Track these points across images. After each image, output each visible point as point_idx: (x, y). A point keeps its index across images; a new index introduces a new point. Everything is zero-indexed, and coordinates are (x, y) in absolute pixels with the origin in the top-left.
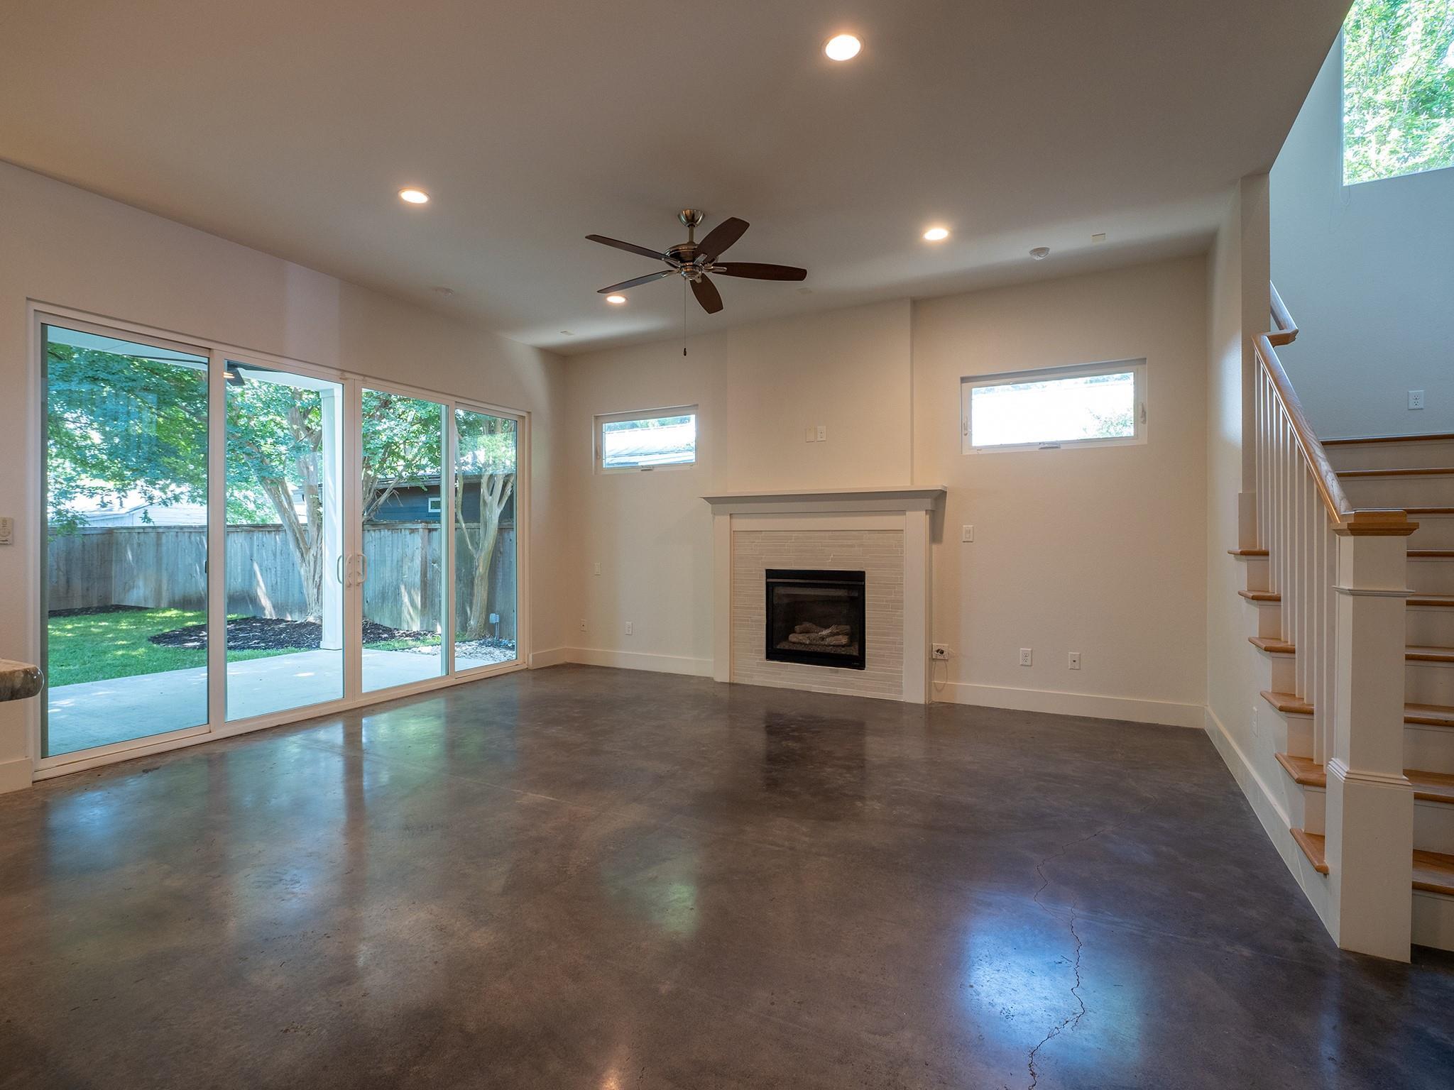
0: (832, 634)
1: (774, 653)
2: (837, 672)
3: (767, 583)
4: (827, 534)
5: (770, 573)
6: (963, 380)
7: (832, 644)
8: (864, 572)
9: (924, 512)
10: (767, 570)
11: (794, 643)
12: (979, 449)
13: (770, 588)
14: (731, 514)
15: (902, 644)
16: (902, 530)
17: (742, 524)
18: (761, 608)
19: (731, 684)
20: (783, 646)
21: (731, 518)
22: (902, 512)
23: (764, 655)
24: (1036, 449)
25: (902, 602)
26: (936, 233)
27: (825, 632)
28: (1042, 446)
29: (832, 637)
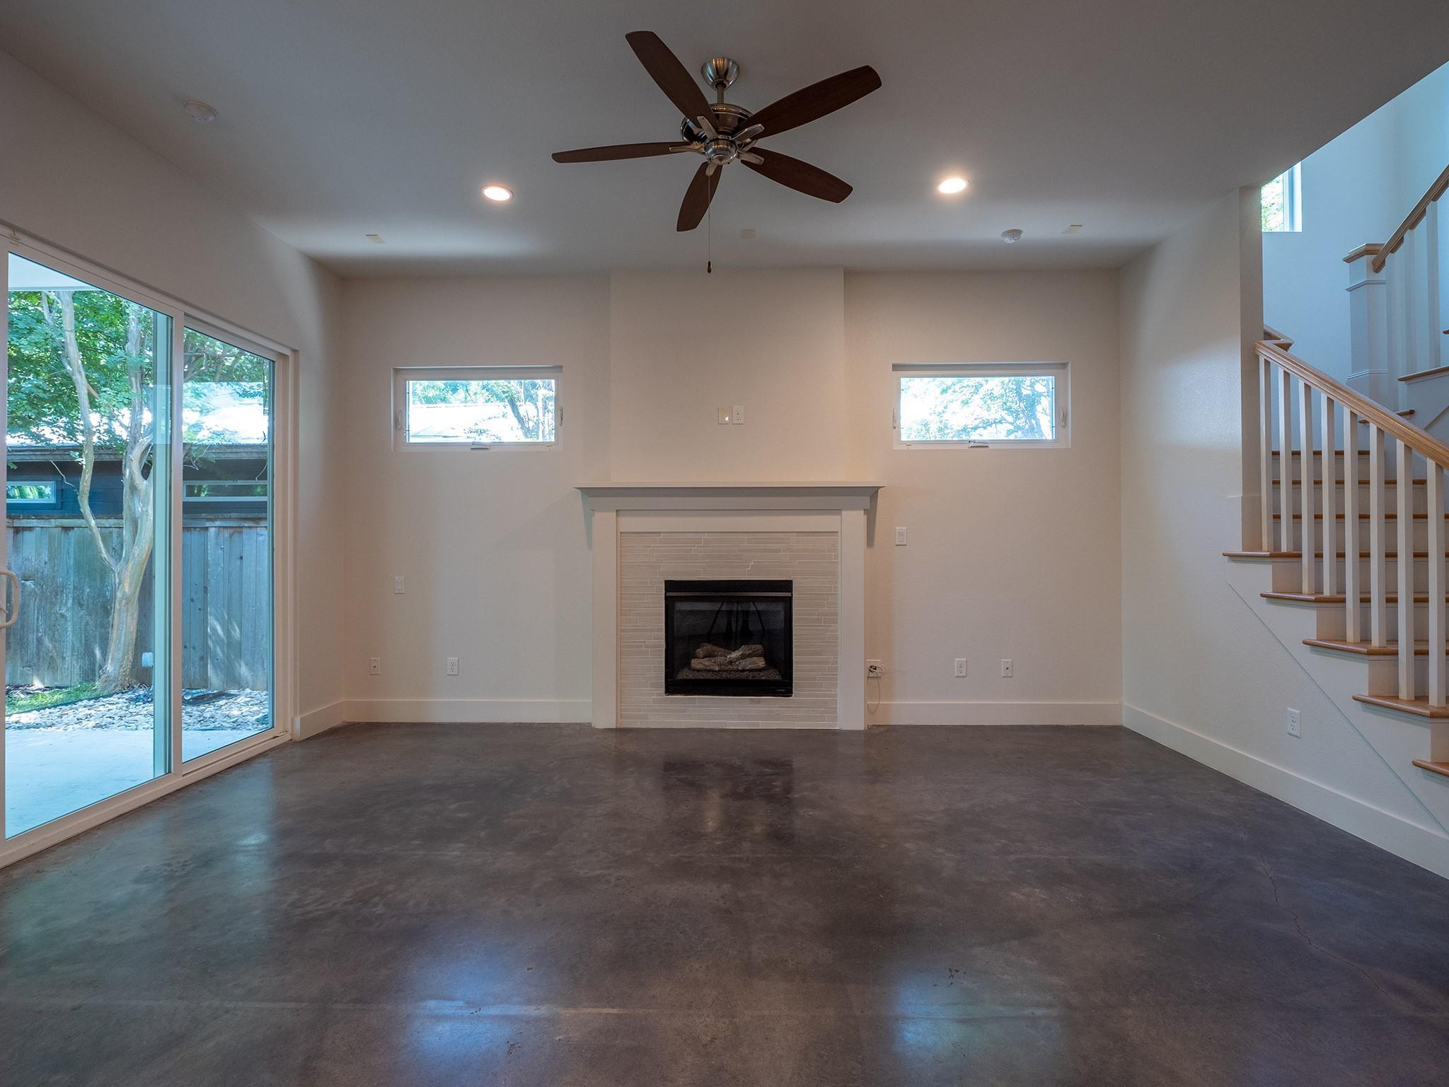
0: (743, 657)
1: (675, 685)
2: (759, 702)
3: (666, 598)
4: (746, 537)
5: (670, 585)
6: (896, 367)
7: (747, 668)
8: (791, 582)
9: (863, 512)
10: (666, 582)
11: (698, 671)
12: (909, 444)
13: (670, 603)
14: (617, 511)
15: (836, 663)
16: (837, 532)
17: (632, 523)
18: (659, 630)
19: (620, 731)
20: (684, 675)
21: (617, 515)
22: (837, 511)
23: (664, 689)
24: (966, 447)
25: (836, 614)
26: (953, 185)
27: (734, 655)
28: (972, 444)
29: (743, 658)
